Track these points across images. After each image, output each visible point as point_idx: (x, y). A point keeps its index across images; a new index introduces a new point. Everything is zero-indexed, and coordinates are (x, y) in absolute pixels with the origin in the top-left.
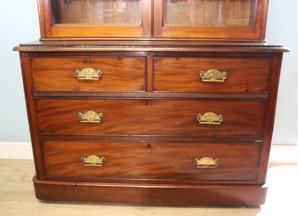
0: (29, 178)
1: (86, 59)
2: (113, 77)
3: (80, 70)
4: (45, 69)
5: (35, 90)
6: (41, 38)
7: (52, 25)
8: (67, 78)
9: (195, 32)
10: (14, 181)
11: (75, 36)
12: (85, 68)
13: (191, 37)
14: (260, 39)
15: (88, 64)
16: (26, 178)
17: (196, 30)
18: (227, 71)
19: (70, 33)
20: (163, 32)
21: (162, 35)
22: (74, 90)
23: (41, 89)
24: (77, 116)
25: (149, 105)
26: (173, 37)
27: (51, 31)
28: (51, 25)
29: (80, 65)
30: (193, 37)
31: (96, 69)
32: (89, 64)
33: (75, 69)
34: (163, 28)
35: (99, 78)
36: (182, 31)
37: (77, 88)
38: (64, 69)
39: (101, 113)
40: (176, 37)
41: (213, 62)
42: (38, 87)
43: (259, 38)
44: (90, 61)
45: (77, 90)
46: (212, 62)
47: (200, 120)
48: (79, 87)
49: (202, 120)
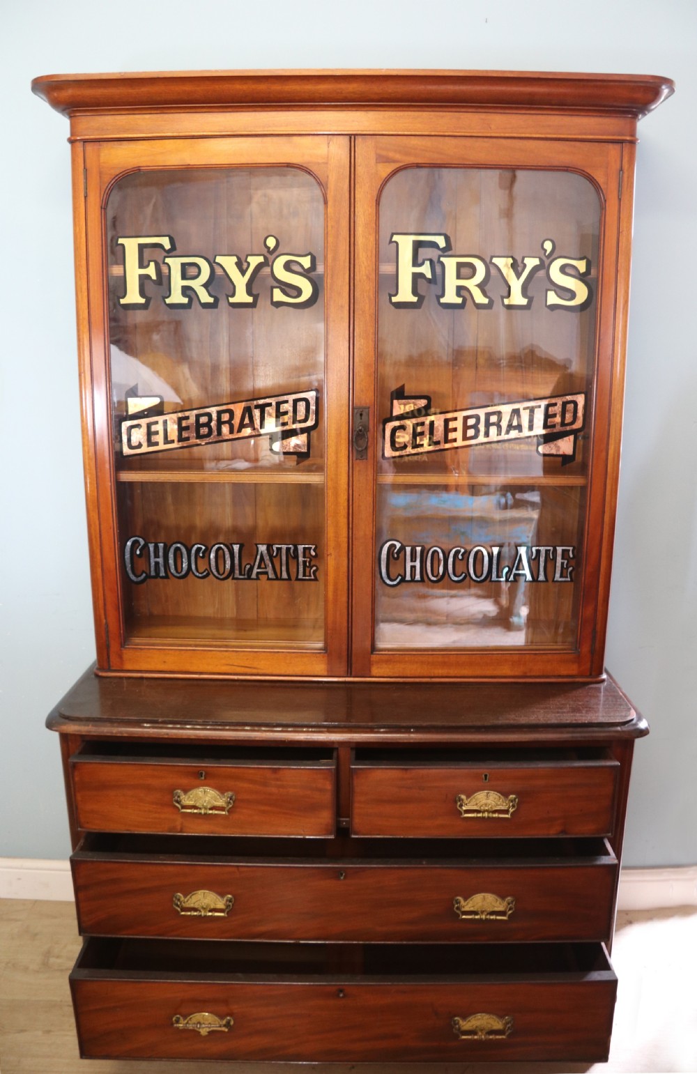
0: (59, 961)
1: (199, 769)
2: (263, 808)
3: (186, 791)
4: (104, 786)
5: (81, 828)
6: (97, 669)
7: (124, 645)
8: (155, 806)
9: (444, 664)
10: (26, 969)
11: (176, 669)
12: (197, 786)
13: (436, 675)
14: (591, 675)
15: (203, 778)
16: (52, 960)
17: (446, 660)
18: (518, 794)
19: (165, 662)
20: (373, 664)
21: (370, 671)
22: (170, 832)
23: (94, 827)
24: (172, 901)
25: (342, 878)
26: (397, 675)
27: (121, 657)
28: (121, 643)
29: (185, 781)
30: (440, 675)
31: (222, 790)
32: (205, 778)
33: (175, 790)
34: (374, 657)
35: (228, 811)
36: (417, 662)
37: (179, 828)
38: (148, 788)
39: (229, 894)
40: (401, 675)
41: (486, 776)
42: (88, 823)
43: (588, 674)
44: (206, 774)
45: (179, 832)
46: (483, 776)
47: (460, 910)
48: (182, 824)
49: (467, 909)
